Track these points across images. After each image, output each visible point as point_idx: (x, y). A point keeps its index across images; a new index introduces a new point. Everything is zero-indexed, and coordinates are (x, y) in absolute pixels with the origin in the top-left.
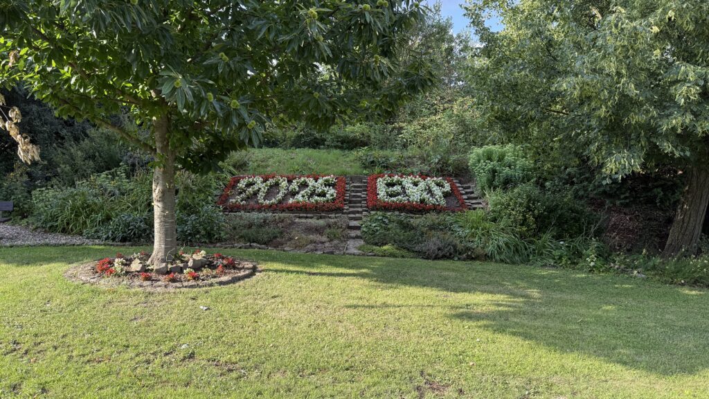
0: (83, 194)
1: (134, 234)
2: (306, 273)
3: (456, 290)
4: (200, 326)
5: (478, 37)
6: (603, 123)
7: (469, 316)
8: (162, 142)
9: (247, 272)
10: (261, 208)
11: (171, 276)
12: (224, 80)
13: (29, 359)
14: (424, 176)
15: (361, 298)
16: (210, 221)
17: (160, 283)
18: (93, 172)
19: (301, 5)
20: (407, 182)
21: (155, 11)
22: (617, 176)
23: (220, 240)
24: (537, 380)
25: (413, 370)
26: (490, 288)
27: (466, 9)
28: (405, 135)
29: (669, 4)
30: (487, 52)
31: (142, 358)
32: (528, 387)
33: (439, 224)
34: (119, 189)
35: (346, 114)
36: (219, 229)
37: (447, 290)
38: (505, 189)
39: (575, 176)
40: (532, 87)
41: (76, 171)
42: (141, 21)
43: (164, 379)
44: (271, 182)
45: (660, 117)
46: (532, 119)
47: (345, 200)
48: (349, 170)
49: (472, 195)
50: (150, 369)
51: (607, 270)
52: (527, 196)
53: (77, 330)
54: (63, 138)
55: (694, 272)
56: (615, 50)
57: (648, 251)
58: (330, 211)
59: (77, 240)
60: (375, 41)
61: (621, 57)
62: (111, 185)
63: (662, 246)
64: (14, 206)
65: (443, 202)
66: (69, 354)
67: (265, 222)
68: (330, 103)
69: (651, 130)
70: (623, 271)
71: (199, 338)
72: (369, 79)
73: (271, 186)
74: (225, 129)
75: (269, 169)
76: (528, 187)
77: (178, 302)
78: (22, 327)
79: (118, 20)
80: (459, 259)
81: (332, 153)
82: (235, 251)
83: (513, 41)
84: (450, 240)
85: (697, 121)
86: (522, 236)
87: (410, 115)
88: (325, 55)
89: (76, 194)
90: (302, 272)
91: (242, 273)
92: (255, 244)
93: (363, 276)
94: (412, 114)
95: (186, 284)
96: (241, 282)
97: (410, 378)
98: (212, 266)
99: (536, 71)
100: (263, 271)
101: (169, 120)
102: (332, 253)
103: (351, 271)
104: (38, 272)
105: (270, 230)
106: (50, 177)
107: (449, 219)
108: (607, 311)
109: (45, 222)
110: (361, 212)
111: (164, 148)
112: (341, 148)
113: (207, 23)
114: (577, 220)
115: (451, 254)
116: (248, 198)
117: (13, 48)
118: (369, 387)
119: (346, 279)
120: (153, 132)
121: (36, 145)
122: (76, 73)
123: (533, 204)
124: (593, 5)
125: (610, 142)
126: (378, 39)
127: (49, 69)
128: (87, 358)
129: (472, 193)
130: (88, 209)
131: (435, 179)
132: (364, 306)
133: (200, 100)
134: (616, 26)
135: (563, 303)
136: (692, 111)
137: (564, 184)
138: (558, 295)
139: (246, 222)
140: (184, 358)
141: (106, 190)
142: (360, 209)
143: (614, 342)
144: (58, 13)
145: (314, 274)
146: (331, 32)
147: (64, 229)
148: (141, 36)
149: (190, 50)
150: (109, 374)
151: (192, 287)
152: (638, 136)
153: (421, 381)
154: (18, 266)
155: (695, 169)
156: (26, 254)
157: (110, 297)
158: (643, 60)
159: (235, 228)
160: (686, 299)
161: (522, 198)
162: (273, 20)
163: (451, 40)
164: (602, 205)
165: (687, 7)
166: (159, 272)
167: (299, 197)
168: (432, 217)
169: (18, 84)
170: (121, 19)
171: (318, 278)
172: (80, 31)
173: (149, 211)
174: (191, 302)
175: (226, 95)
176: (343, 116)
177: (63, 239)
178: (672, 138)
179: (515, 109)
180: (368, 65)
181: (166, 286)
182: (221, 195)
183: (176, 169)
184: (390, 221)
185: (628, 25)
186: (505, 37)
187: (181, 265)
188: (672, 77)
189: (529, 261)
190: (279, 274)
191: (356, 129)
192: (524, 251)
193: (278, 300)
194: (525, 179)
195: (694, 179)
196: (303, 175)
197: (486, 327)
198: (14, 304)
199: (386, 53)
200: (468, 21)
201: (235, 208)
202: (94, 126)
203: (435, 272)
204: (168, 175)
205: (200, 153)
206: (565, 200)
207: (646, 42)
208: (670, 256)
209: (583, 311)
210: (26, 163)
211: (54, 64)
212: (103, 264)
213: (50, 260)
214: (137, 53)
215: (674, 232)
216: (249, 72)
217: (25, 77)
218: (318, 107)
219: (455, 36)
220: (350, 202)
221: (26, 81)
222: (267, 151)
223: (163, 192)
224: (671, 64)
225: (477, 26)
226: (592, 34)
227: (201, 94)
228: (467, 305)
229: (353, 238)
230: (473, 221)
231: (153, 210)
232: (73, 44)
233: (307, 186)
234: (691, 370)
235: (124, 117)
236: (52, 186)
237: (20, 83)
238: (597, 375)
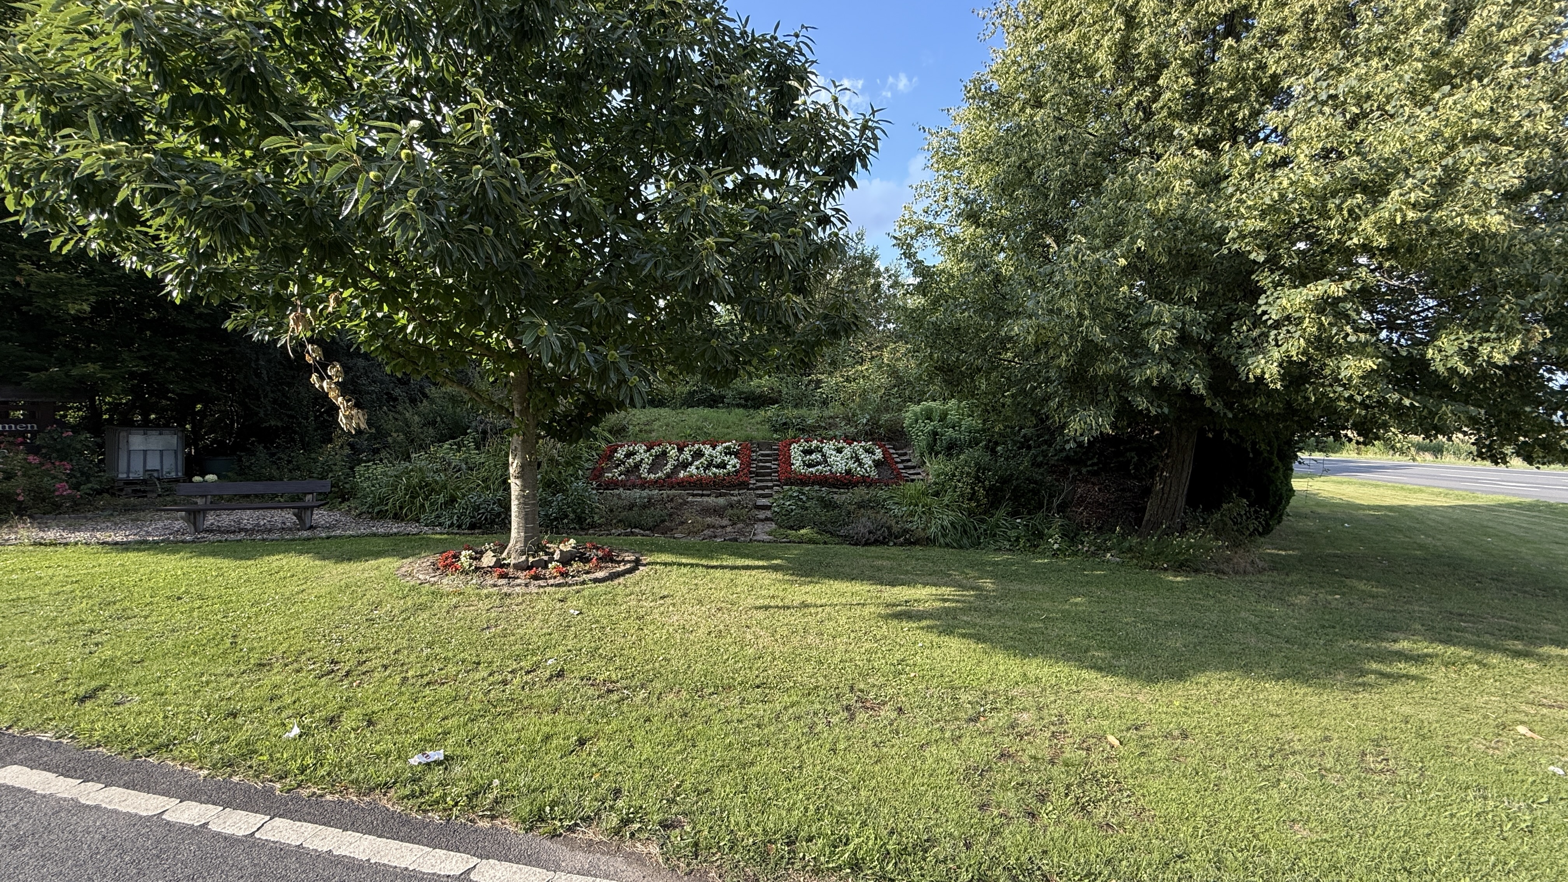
0: (420, 469)
1: (486, 519)
2: (703, 566)
3: (893, 584)
4: (570, 634)
5: (910, 271)
6: (1064, 375)
7: (909, 616)
8: (521, 404)
9: (628, 566)
10: (644, 484)
11: (532, 572)
12: (599, 325)
13: (351, 683)
14: (849, 440)
15: (773, 597)
16: (581, 502)
17: (518, 581)
18: (433, 442)
19: (696, 235)
20: (828, 448)
21: (514, 243)
22: (1082, 438)
23: (593, 526)
24: (994, 693)
25: (841, 685)
26: (934, 579)
27: (895, 238)
28: (824, 389)
29: (1137, 232)
30: (921, 289)
31: (497, 677)
32: (983, 703)
33: (870, 501)
34: (467, 463)
35: (751, 365)
36: (592, 511)
37: (881, 584)
38: (949, 456)
39: (1031, 439)
40: (977, 330)
41: (412, 441)
42: (497, 255)
43: (526, 704)
44: (656, 450)
45: (1132, 366)
46: (979, 370)
47: (751, 472)
48: (755, 434)
49: (909, 464)
50: (508, 692)
51: (1075, 554)
52: (976, 464)
53: (414, 644)
54: (395, 399)
55: (1178, 554)
56: (1076, 287)
57: (1121, 528)
58: (732, 486)
59: (413, 529)
60: (786, 277)
61: (1083, 295)
62: (456, 458)
63: (1139, 522)
64: (332, 486)
65: (874, 474)
66: (403, 675)
67: (650, 503)
68: (731, 352)
69: (1122, 382)
70: (1094, 554)
71: (569, 651)
72: (780, 322)
73: (657, 457)
74: (599, 387)
75: (654, 434)
76: (977, 453)
77: (541, 605)
78: (342, 641)
79: (468, 255)
80: (895, 544)
81: (733, 414)
82: (612, 539)
83: (953, 276)
84: (884, 520)
85: (1175, 371)
86: (971, 513)
87: (830, 364)
88: (725, 294)
89: (412, 470)
90: (697, 565)
91: (622, 568)
92: (637, 530)
93: (776, 568)
94: (833, 363)
95: (551, 582)
96: (621, 580)
97: (838, 695)
98: (585, 560)
99: (982, 312)
100: (648, 564)
101: (530, 375)
102: (736, 540)
103: (761, 563)
104: (364, 570)
105: (657, 512)
106: (378, 449)
107: (882, 494)
108: (1076, 604)
109: (372, 506)
110: (771, 488)
111: (524, 411)
112: (745, 407)
113: (578, 257)
114: (1036, 492)
115: (884, 538)
116: (628, 471)
117: (334, 289)
118: (785, 708)
119: (753, 573)
120: (510, 391)
121: (362, 409)
122: (414, 320)
123: (983, 473)
124: (1047, 233)
125: (1073, 397)
126: (790, 275)
127: (380, 315)
128: (426, 680)
129: (909, 461)
130: (428, 488)
131: (863, 444)
132: (777, 607)
133: (569, 351)
134: (1076, 258)
135: (1023, 595)
136: (1168, 358)
137: (1019, 448)
138: (1015, 586)
139: (626, 502)
140: (550, 679)
141: (449, 464)
142: (770, 484)
143: (1086, 642)
144: (392, 245)
145: (713, 567)
146: (732, 266)
147: (396, 514)
148: (497, 273)
149: (557, 290)
150: (455, 699)
151: (559, 585)
152: (1106, 390)
153: (850, 699)
154: (336, 563)
155: (1174, 428)
156: (347, 547)
157: (454, 600)
158: (1108, 298)
159: (611, 511)
160: (1171, 587)
161: (970, 467)
162: (661, 252)
163: (878, 274)
164: (1066, 472)
165: (1159, 235)
166: (518, 567)
167: (693, 469)
168: (861, 492)
169: (338, 333)
170: (471, 253)
171: (718, 573)
172: (420, 268)
173: (504, 490)
174: (559, 605)
175: (601, 344)
176: (747, 367)
177: (395, 528)
178: (1147, 391)
179: (958, 358)
180: (778, 305)
181: (526, 585)
182: (594, 469)
183: (539, 437)
184: (808, 498)
185: (1091, 258)
186: (943, 271)
187: (546, 558)
188: (1144, 319)
189: (980, 543)
190: (669, 568)
191: (763, 383)
192: (973, 532)
193: (669, 601)
194: (973, 443)
195: (1174, 440)
196: (697, 442)
197: (929, 628)
198: (331, 612)
199: (800, 290)
200: (898, 252)
201: (613, 484)
202: (435, 384)
203: (865, 561)
204: (529, 446)
205: (568, 416)
206: (1021, 468)
207: (1112, 277)
208: (1149, 534)
209: (1047, 605)
210: (350, 432)
211: (386, 309)
212: (447, 558)
213: (378, 555)
214: (492, 294)
215: (1152, 506)
216: (630, 315)
217: (349, 325)
218: (715, 357)
219: (882, 269)
220: (757, 475)
221: (350, 330)
222: (655, 412)
223: (522, 467)
224: (1141, 303)
225: (909, 258)
226: (1048, 268)
227: (571, 343)
228: (906, 602)
229: (762, 520)
230: (911, 497)
231: (510, 488)
232: (410, 284)
233: (703, 455)
234: (1180, 676)
235: (473, 373)
236: (381, 460)
237: (343, 332)
238: (1067, 684)
